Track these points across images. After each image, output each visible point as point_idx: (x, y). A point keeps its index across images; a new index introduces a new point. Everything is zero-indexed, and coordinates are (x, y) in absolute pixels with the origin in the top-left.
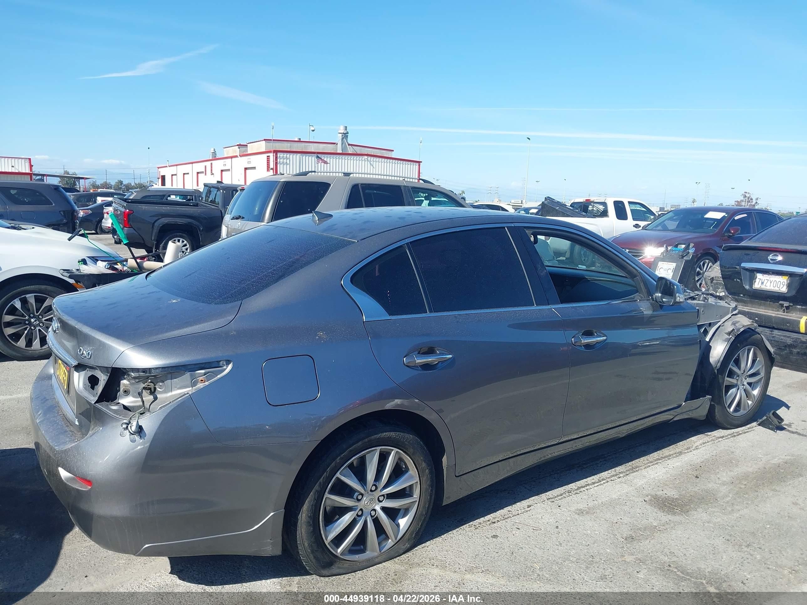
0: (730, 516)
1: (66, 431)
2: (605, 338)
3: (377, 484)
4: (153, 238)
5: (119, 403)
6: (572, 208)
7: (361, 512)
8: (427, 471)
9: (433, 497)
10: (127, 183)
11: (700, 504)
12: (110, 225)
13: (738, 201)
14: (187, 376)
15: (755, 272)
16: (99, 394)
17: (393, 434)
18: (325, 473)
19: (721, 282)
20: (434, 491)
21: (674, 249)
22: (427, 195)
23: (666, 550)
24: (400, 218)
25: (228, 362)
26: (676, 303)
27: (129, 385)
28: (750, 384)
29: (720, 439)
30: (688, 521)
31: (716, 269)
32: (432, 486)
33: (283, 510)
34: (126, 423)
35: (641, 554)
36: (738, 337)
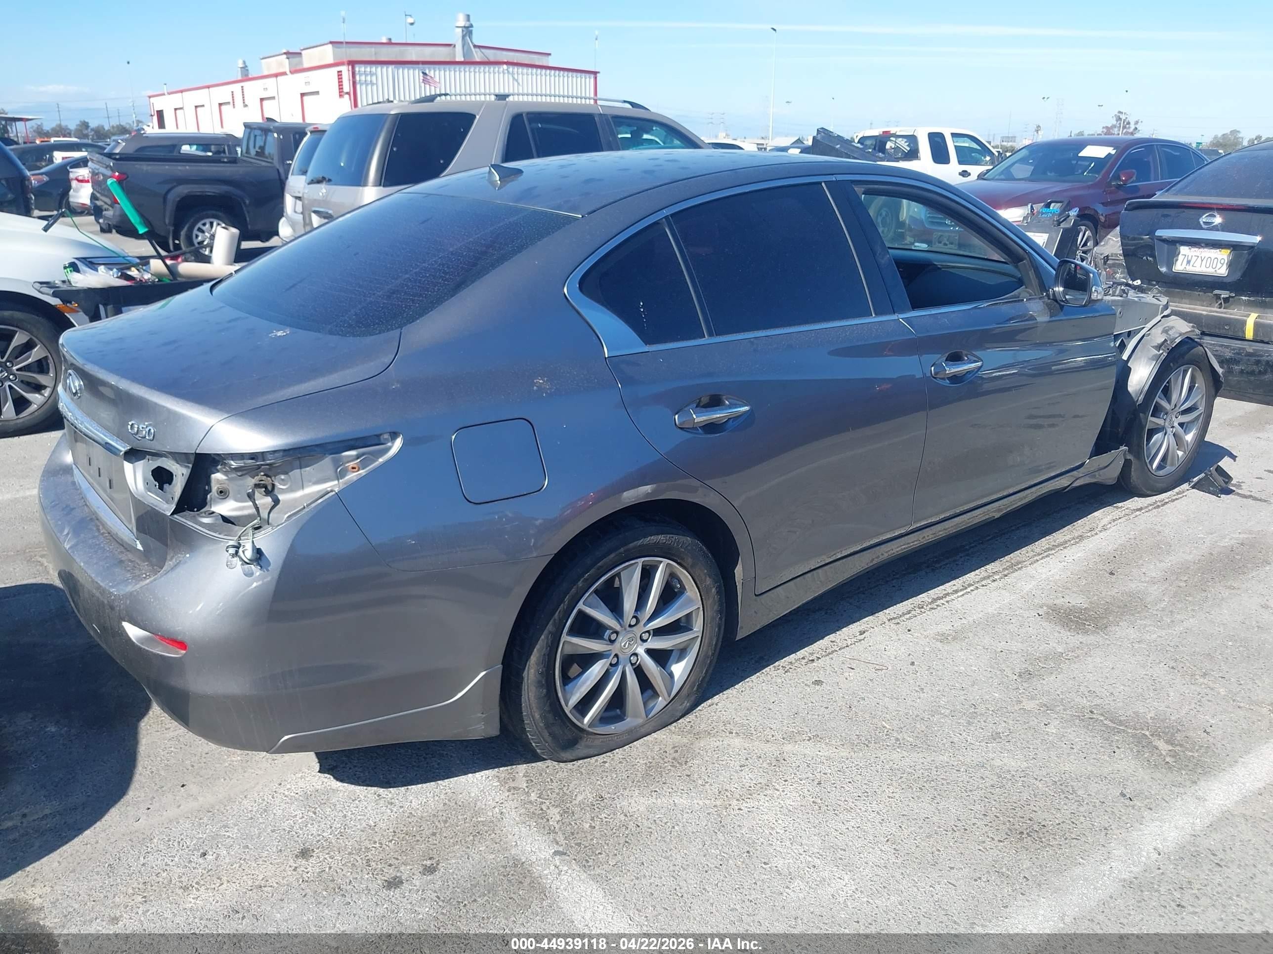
0: (1170, 631)
1: (121, 562)
2: (979, 364)
3: (639, 615)
4: (167, 221)
5: (213, 513)
6: (861, 147)
7: (616, 659)
8: (714, 590)
9: (723, 628)
10: (97, 125)
11: (1122, 614)
12: (87, 201)
13: (1107, 127)
14: (327, 462)
15: (1178, 245)
16: (176, 499)
17: (661, 538)
18: (562, 605)
19: (1120, 262)
20: (723, 619)
21: (1045, 210)
22: (635, 128)
23: (1082, 689)
24: (646, 172)
25: (394, 436)
26: (1091, 301)
27: (227, 482)
28: (1181, 425)
29: (1138, 513)
30: (1108, 642)
31: (1112, 242)
32: (720, 612)
33: (500, 666)
34: (234, 547)
35: (1047, 697)
36: (1171, 352)
